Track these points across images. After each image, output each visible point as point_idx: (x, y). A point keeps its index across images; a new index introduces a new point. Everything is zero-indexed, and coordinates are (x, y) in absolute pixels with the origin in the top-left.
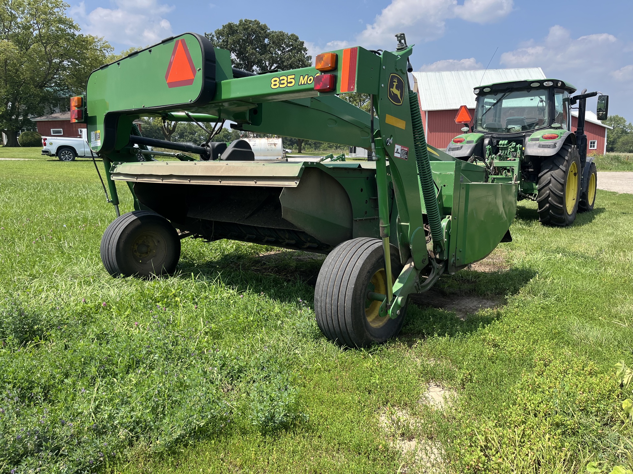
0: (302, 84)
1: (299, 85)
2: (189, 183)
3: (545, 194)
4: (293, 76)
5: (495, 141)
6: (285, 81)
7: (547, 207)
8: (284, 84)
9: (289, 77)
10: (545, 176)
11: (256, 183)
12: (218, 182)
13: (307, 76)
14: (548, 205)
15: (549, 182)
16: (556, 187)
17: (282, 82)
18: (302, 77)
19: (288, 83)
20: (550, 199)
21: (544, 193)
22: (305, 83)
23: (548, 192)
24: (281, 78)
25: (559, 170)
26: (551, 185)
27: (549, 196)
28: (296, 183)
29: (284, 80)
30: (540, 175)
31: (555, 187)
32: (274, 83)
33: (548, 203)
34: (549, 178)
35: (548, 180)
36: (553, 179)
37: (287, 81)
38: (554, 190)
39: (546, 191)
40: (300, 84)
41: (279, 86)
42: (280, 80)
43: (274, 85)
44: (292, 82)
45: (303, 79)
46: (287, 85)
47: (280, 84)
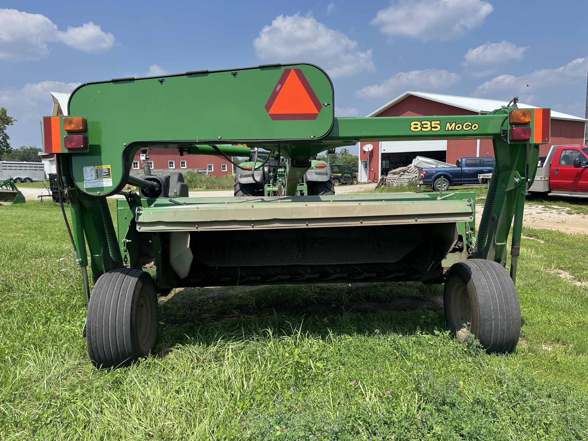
0: (450, 129)
1: (445, 130)
2: (307, 227)
4: (439, 122)
5: (272, 169)
6: (428, 126)
8: (427, 128)
9: (433, 122)
12: (359, 223)
13: (454, 124)
17: (424, 126)
18: (448, 124)
19: (432, 127)
22: (453, 129)
24: (423, 123)
28: (471, 218)
29: (427, 124)
32: (413, 126)
37: (431, 126)
40: (447, 129)
41: (421, 129)
42: (421, 124)
43: (415, 128)
44: (436, 127)
45: (451, 126)
46: (431, 129)
47: (421, 128)
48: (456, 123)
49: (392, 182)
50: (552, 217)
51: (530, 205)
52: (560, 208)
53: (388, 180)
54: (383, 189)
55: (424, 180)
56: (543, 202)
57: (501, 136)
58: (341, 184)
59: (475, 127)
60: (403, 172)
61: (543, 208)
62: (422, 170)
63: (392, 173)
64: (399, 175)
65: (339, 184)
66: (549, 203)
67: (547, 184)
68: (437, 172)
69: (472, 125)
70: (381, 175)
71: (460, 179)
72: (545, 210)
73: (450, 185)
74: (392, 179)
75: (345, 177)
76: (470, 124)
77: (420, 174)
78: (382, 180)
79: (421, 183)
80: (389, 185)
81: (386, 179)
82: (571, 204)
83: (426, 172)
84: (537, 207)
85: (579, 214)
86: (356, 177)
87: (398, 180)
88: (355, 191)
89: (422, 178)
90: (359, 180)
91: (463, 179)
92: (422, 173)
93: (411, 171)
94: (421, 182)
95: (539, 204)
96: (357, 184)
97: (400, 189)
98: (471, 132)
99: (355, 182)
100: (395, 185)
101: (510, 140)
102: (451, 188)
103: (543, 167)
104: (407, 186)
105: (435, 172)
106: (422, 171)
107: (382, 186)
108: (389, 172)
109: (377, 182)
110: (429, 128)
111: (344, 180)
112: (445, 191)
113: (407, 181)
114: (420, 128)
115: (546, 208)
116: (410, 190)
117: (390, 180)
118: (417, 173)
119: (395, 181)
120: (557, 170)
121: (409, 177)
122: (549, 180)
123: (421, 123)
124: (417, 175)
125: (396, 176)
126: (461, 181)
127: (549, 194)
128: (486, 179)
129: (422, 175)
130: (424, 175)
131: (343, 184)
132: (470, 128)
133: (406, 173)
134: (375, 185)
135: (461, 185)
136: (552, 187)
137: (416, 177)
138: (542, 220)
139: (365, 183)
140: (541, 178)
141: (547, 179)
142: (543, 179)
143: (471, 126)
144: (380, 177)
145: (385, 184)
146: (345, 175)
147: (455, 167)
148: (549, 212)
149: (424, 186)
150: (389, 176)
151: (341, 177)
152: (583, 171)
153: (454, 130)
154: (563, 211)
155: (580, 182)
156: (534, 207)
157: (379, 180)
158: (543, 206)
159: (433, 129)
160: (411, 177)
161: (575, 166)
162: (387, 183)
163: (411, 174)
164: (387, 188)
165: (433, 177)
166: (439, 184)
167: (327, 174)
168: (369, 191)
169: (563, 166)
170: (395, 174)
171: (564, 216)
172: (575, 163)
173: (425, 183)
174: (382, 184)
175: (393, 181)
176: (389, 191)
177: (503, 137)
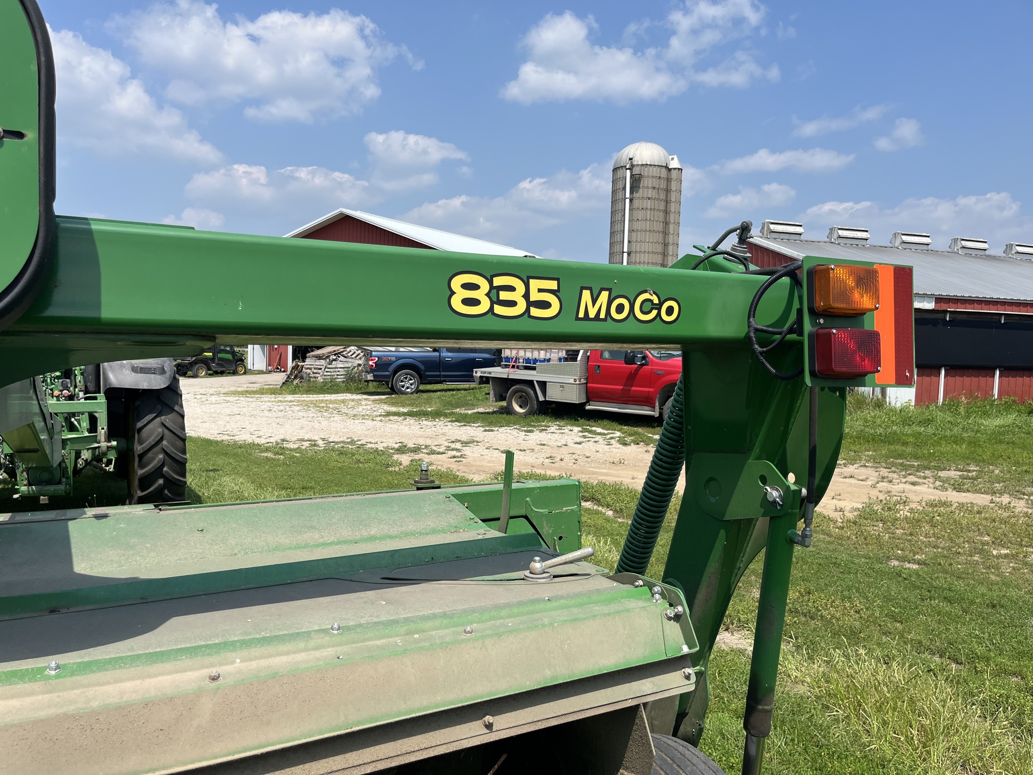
0: (592, 315)
1: (577, 319)
3: (155, 462)
4: (553, 285)
6: (517, 296)
7: (160, 485)
8: (512, 304)
9: (534, 284)
10: (150, 426)
11: (489, 726)
13: (604, 295)
14: (161, 481)
15: (162, 439)
16: (173, 445)
17: (504, 296)
18: (586, 294)
19: (530, 304)
20: (165, 469)
21: (153, 459)
22: (602, 316)
23: (161, 456)
24: (498, 282)
25: (174, 414)
26: (165, 442)
27: (163, 465)
28: (688, 677)
29: (511, 289)
30: (139, 425)
31: (173, 447)
32: (461, 293)
33: (163, 476)
34: (160, 430)
35: (159, 434)
36: (166, 431)
37: (526, 296)
38: (172, 452)
39: (157, 454)
40: (581, 315)
41: (492, 309)
42: (492, 287)
43: (467, 302)
44: (545, 305)
45: (594, 302)
46: (528, 310)
47: (492, 303)
48: (610, 290)
49: (314, 373)
50: (601, 450)
51: (559, 426)
52: (606, 432)
53: (307, 369)
54: (297, 386)
55: (375, 373)
56: (578, 420)
57: (754, 350)
58: (210, 372)
59: (670, 311)
60: (335, 355)
61: (581, 432)
62: (371, 354)
63: (314, 356)
64: (328, 360)
65: (206, 374)
66: (587, 423)
67: (583, 391)
68: (398, 358)
69: (661, 304)
70: (293, 359)
71: (438, 373)
72: (584, 437)
73: (421, 384)
74: (315, 369)
75: (221, 359)
76: (656, 301)
77: (367, 360)
78: (295, 368)
79: (369, 379)
80: (309, 380)
81: (302, 366)
82: (620, 424)
83: (378, 358)
84: (571, 430)
85: (638, 444)
86: (242, 360)
87: (327, 370)
88: (239, 389)
89: (372, 370)
90: (250, 366)
91: (442, 373)
92: (372, 360)
93: (349, 354)
94: (370, 377)
95: (572, 425)
96: (245, 373)
97: (330, 387)
98: (658, 330)
99: (241, 370)
100: (320, 379)
101: (813, 374)
102: (422, 387)
103: (578, 362)
104: (344, 382)
105: (393, 359)
106: (371, 357)
107: (295, 382)
108: (308, 355)
109: (284, 371)
110: (521, 307)
111: (218, 364)
112: (412, 393)
113: (342, 372)
114: (485, 305)
115: (585, 432)
116: (348, 390)
117: (310, 369)
118: (360, 358)
119: (320, 371)
120: (599, 366)
121: (347, 365)
122: (586, 383)
123: (491, 282)
124: (360, 362)
125: (323, 362)
126: (439, 376)
127: (588, 407)
128: (487, 378)
129: (371, 363)
130: (375, 363)
131: (217, 373)
132: (655, 312)
133: (341, 358)
134: (280, 378)
135: (440, 382)
136: (591, 395)
137: (359, 365)
138: (587, 457)
139: (261, 372)
140: (575, 380)
141: (583, 381)
142: (578, 382)
143: (659, 307)
144: (290, 364)
145: (302, 378)
146: (220, 355)
147: (429, 351)
148: (593, 440)
149: (374, 383)
150: (308, 361)
151: (213, 359)
152: (637, 370)
153: (605, 320)
154: (612, 438)
155: (633, 388)
156: (566, 429)
157: (289, 369)
158: (580, 429)
159: (534, 312)
160: (350, 365)
161: (626, 363)
162: (305, 376)
163: (350, 360)
164: (305, 385)
165: (392, 368)
166: (402, 381)
167: (162, 371)
168: (270, 389)
169: (605, 360)
170: (319, 358)
171: (618, 451)
172: (626, 357)
173: (377, 379)
174: (296, 377)
175: (315, 371)
176: (309, 391)
177: (761, 353)
